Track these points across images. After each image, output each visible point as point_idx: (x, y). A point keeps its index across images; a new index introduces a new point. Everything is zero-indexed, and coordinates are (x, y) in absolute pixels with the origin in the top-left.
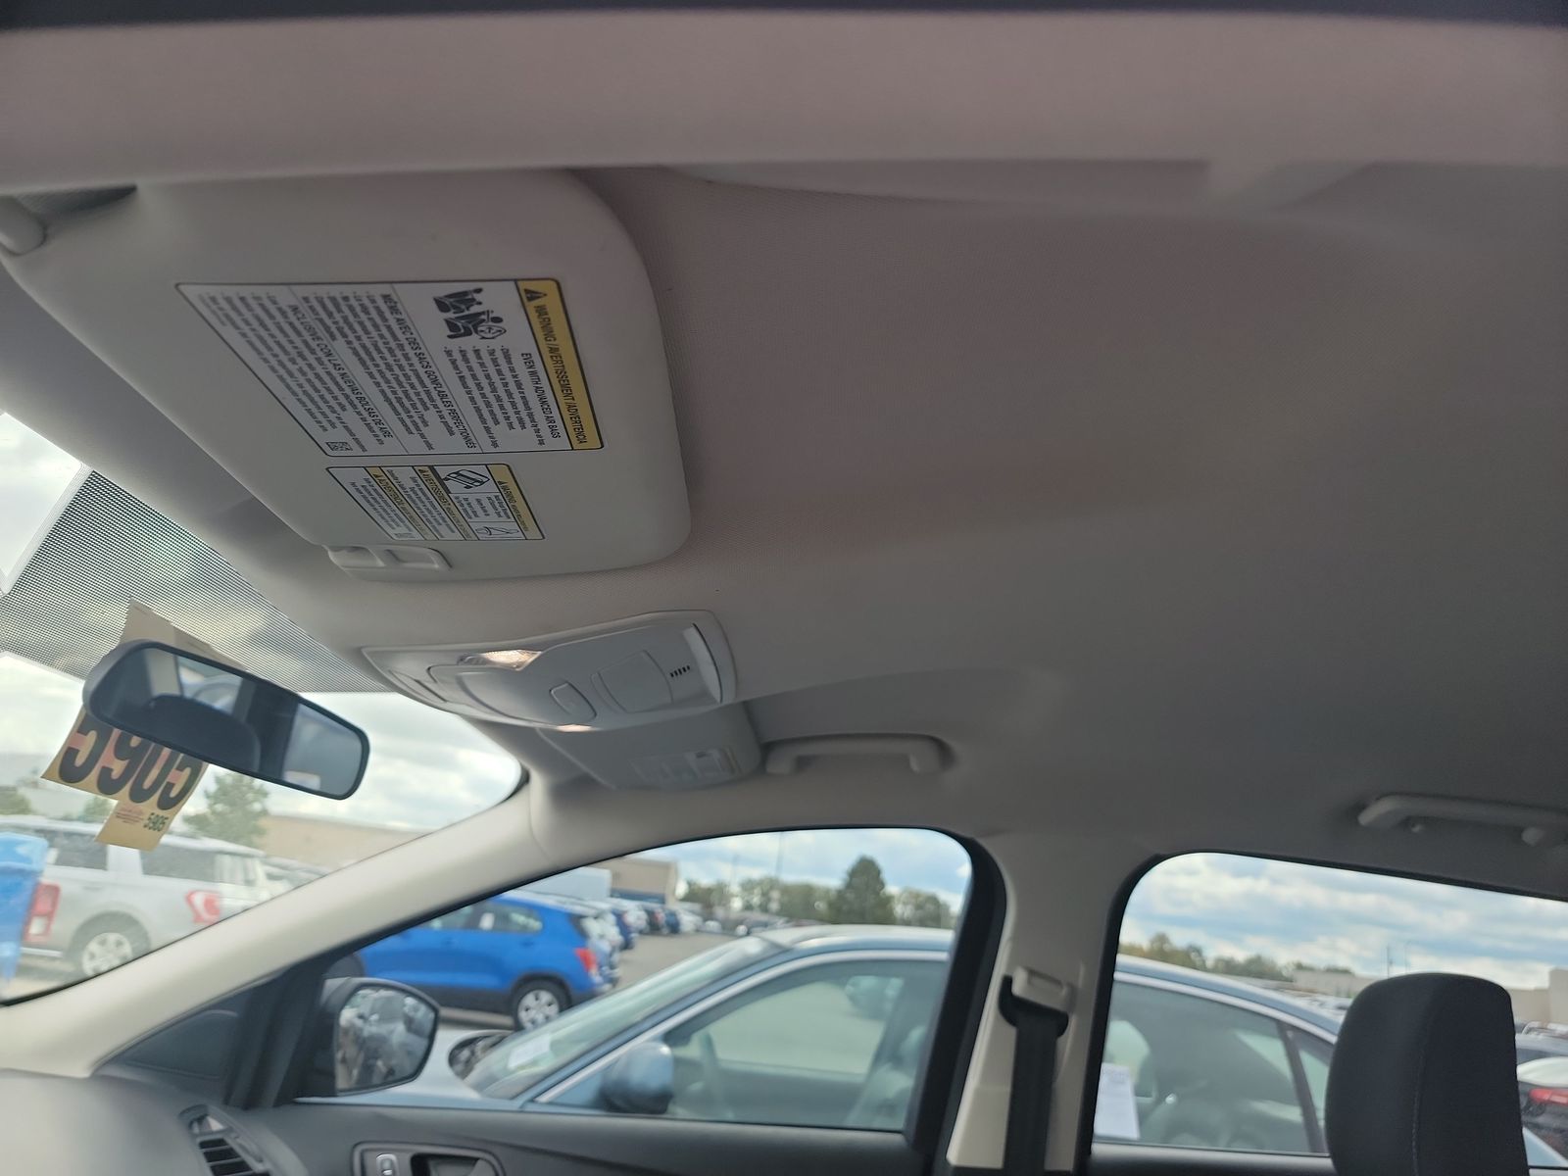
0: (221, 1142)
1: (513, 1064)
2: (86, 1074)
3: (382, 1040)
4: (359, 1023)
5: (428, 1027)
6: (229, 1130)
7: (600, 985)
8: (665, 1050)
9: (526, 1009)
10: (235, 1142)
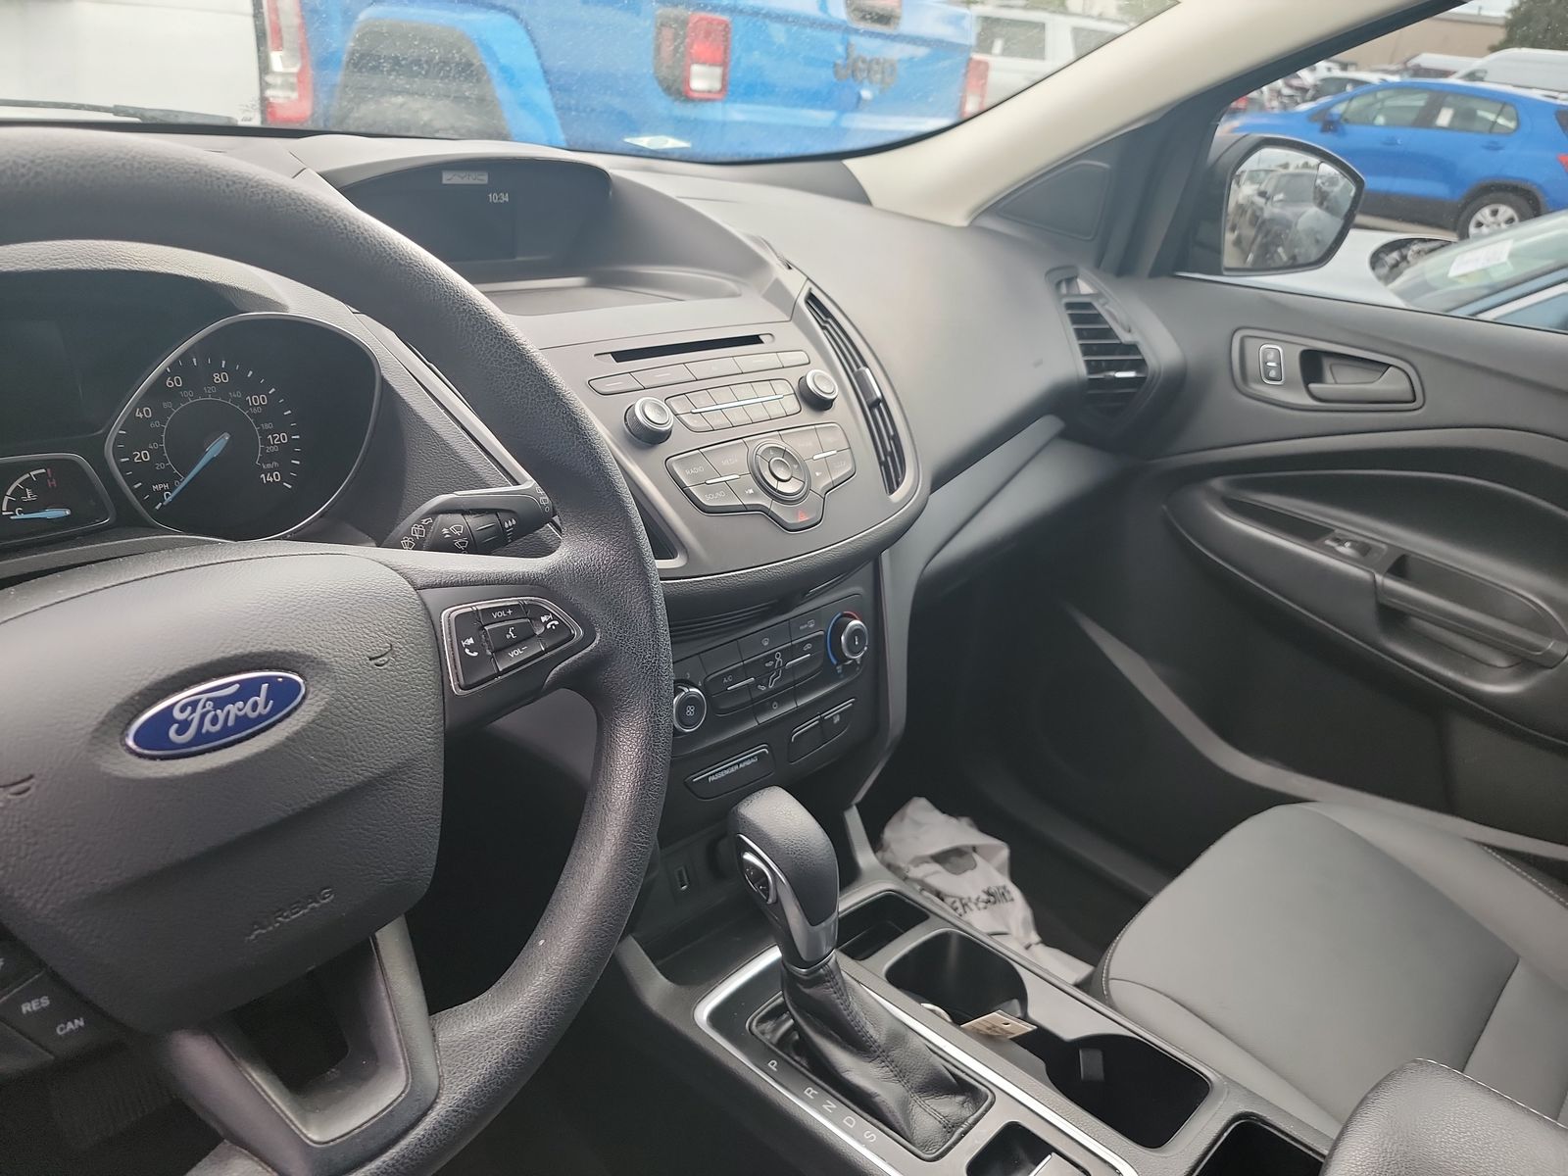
0: (1088, 306)
1: (1453, 273)
2: (963, 223)
3: (1288, 225)
4: (1260, 201)
5: (1346, 206)
6: (1098, 295)
9: (1479, 225)
10: (1103, 308)
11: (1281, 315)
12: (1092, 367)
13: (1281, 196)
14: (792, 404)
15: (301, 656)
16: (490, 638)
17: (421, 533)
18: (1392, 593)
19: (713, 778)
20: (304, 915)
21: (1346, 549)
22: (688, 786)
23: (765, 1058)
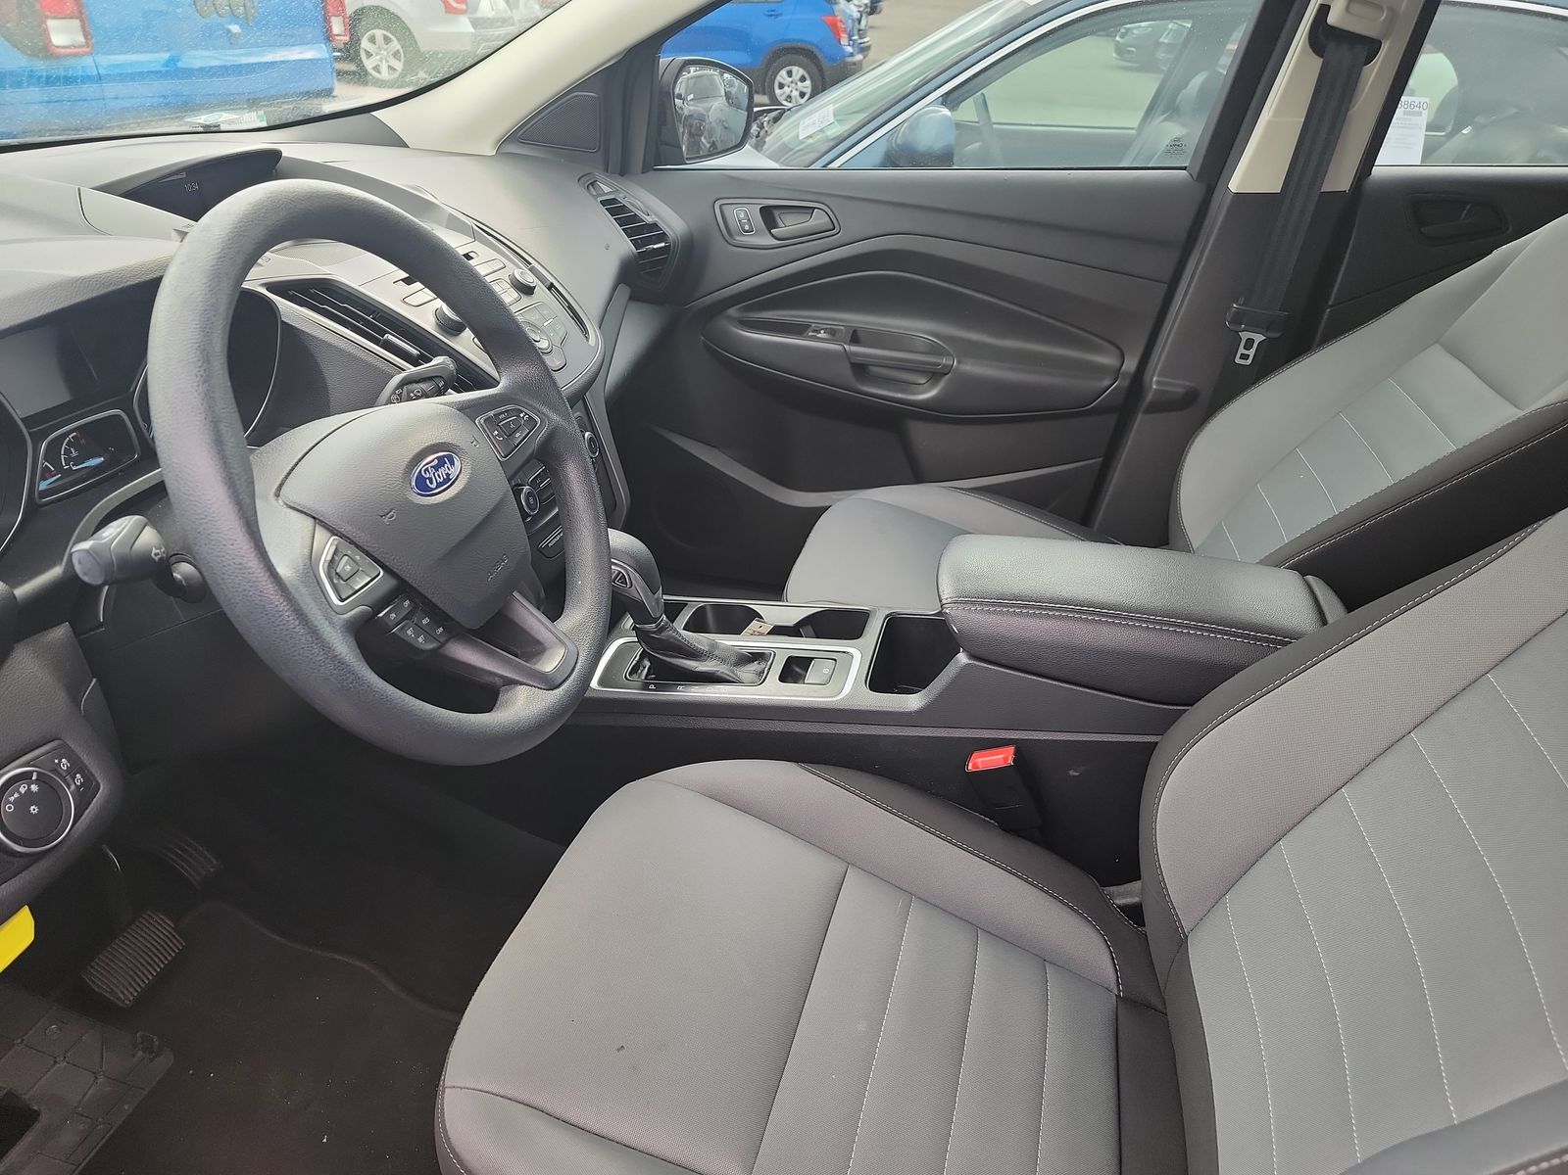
0: (614, 201)
1: (802, 134)
2: (493, 152)
3: (702, 118)
6: (617, 192)
7: (851, 55)
8: (946, 111)
9: (781, 86)
10: (624, 200)
11: (740, 185)
12: (636, 244)
13: (692, 96)
14: (515, 293)
15: (449, 445)
16: (503, 429)
17: (399, 396)
18: (857, 354)
19: (550, 545)
20: (501, 569)
21: (822, 335)
22: (540, 551)
23: (645, 687)
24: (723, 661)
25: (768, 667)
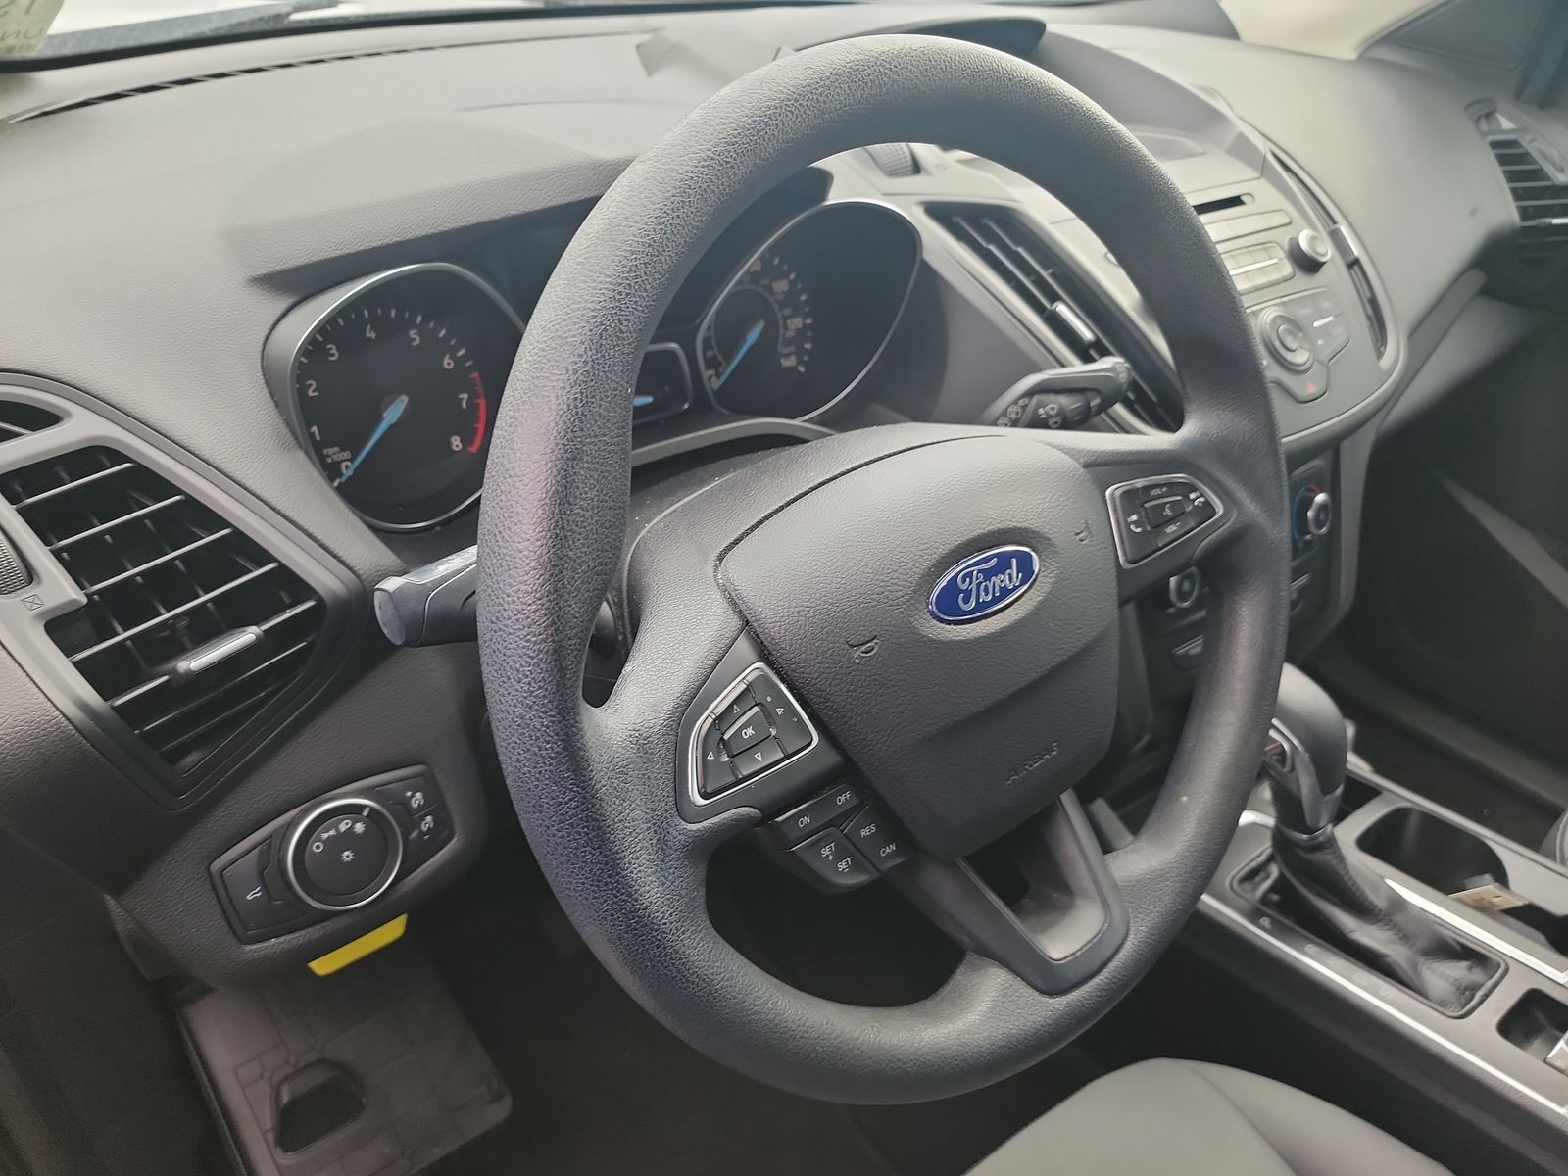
0: (1513, 144)
2: (1353, 56)
6: (1523, 130)
10: (1531, 145)
12: (1525, 213)
14: (1287, 268)
15: (1033, 532)
16: (1150, 515)
17: (1017, 413)
20: (1041, 765)
23: (1254, 916)
24: (1405, 937)
25: (1489, 983)
